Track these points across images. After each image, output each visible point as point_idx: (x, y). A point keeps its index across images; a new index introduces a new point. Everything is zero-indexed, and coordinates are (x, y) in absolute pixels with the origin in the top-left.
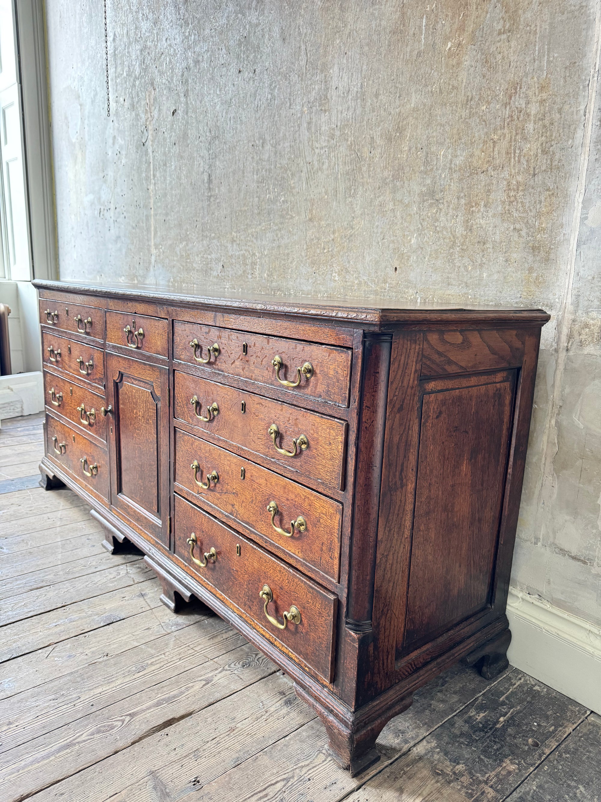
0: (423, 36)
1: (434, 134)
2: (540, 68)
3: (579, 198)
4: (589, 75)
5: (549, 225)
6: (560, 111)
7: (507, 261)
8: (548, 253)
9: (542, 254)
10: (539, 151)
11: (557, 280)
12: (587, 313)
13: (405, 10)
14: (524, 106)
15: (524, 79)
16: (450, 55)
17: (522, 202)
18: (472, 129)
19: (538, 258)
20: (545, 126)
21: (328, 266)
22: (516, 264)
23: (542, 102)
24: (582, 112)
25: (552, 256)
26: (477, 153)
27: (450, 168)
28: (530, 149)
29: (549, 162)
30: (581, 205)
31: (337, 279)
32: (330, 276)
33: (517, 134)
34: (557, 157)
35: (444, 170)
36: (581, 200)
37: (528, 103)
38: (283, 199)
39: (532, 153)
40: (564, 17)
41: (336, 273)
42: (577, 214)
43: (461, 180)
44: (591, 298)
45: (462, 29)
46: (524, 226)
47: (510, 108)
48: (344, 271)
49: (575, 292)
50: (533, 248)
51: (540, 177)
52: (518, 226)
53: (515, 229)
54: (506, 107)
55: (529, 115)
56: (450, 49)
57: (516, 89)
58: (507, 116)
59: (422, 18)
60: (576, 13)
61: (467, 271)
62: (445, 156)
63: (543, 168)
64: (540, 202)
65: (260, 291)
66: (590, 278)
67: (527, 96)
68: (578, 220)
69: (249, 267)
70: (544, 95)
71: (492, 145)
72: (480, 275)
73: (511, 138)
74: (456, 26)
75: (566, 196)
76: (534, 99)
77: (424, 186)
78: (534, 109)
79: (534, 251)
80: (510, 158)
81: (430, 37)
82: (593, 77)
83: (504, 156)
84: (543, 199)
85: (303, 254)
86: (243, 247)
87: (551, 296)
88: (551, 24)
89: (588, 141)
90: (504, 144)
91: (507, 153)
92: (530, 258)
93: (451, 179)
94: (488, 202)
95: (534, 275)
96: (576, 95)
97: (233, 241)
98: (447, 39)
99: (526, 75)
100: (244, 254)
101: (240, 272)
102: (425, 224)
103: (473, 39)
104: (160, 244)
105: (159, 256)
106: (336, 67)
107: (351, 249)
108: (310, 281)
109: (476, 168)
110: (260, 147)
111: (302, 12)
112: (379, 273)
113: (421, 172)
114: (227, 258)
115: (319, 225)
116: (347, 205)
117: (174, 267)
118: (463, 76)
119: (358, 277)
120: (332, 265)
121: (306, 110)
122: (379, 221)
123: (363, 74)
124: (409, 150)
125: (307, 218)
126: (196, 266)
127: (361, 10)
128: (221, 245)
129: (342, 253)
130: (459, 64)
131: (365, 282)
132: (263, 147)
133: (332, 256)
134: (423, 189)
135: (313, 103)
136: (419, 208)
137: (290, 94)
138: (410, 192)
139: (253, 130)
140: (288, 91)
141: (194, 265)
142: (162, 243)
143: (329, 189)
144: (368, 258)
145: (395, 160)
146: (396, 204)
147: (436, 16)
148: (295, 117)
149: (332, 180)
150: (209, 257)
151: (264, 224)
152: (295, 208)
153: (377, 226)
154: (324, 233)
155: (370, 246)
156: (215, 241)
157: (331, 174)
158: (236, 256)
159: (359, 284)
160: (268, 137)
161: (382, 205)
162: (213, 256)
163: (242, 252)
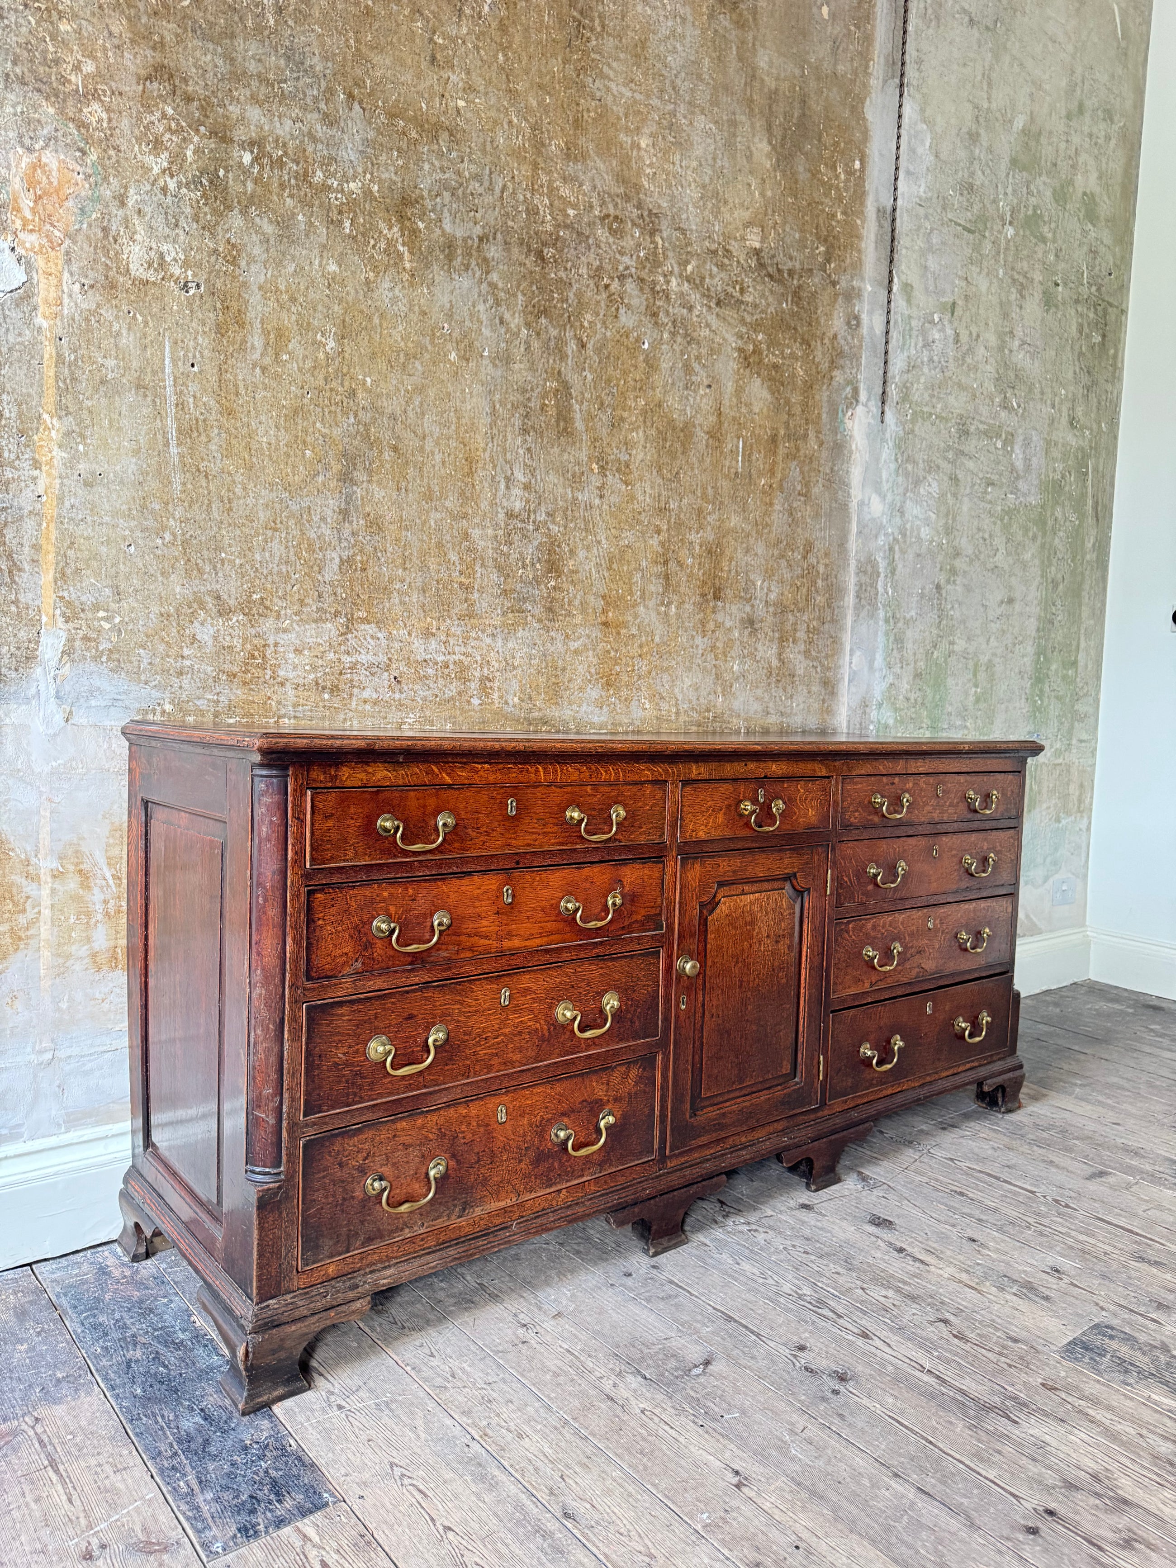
2: (825, 538)
23: (826, 565)
27: (767, 601)
38: (553, 583)
42: (847, 658)
43: (775, 614)
50: (825, 683)
55: (818, 572)
56: (763, 485)
59: (738, 439)
62: (762, 589)
69: (474, 685)
74: (767, 466)
75: (841, 644)
78: (821, 569)
81: (746, 464)
85: (593, 671)
90: (805, 591)
91: (807, 600)
96: (844, 569)
97: (428, 634)
100: (461, 662)
101: (448, 694)
102: (746, 651)
103: (781, 488)
104: (96, 607)
105: (86, 639)
106: (641, 433)
107: (667, 670)
108: (605, 709)
109: (785, 607)
110: (503, 486)
111: (586, 324)
112: (702, 700)
113: (741, 597)
114: (408, 665)
115: (618, 633)
116: (659, 614)
117: (180, 673)
118: (775, 516)
119: (677, 704)
120: (639, 689)
121: (595, 466)
122: (699, 640)
123: (678, 462)
124: (730, 571)
125: (599, 620)
126: (291, 675)
127: (673, 384)
128: (389, 637)
129: (654, 673)
130: (771, 504)
131: (685, 711)
132: (507, 487)
133: (639, 677)
134: (745, 616)
135: (607, 463)
136: (740, 634)
137: (565, 429)
138: (731, 615)
139: (485, 450)
140: (562, 424)
141: (281, 673)
142: (114, 606)
143: (634, 588)
144: (688, 682)
145: (715, 576)
146: (718, 626)
147: (751, 446)
148: (577, 468)
149: (637, 577)
150: (347, 659)
151: (510, 615)
152: (577, 602)
153: (697, 646)
154: (626, 645)
155: (690, 669)
156: (367, 627)
157: (635, 569)
158: (436, 663)
159: (677, 713)
160: (520, 476)
161: (703, 623)
162: (364, 658)
163: (456, 658)
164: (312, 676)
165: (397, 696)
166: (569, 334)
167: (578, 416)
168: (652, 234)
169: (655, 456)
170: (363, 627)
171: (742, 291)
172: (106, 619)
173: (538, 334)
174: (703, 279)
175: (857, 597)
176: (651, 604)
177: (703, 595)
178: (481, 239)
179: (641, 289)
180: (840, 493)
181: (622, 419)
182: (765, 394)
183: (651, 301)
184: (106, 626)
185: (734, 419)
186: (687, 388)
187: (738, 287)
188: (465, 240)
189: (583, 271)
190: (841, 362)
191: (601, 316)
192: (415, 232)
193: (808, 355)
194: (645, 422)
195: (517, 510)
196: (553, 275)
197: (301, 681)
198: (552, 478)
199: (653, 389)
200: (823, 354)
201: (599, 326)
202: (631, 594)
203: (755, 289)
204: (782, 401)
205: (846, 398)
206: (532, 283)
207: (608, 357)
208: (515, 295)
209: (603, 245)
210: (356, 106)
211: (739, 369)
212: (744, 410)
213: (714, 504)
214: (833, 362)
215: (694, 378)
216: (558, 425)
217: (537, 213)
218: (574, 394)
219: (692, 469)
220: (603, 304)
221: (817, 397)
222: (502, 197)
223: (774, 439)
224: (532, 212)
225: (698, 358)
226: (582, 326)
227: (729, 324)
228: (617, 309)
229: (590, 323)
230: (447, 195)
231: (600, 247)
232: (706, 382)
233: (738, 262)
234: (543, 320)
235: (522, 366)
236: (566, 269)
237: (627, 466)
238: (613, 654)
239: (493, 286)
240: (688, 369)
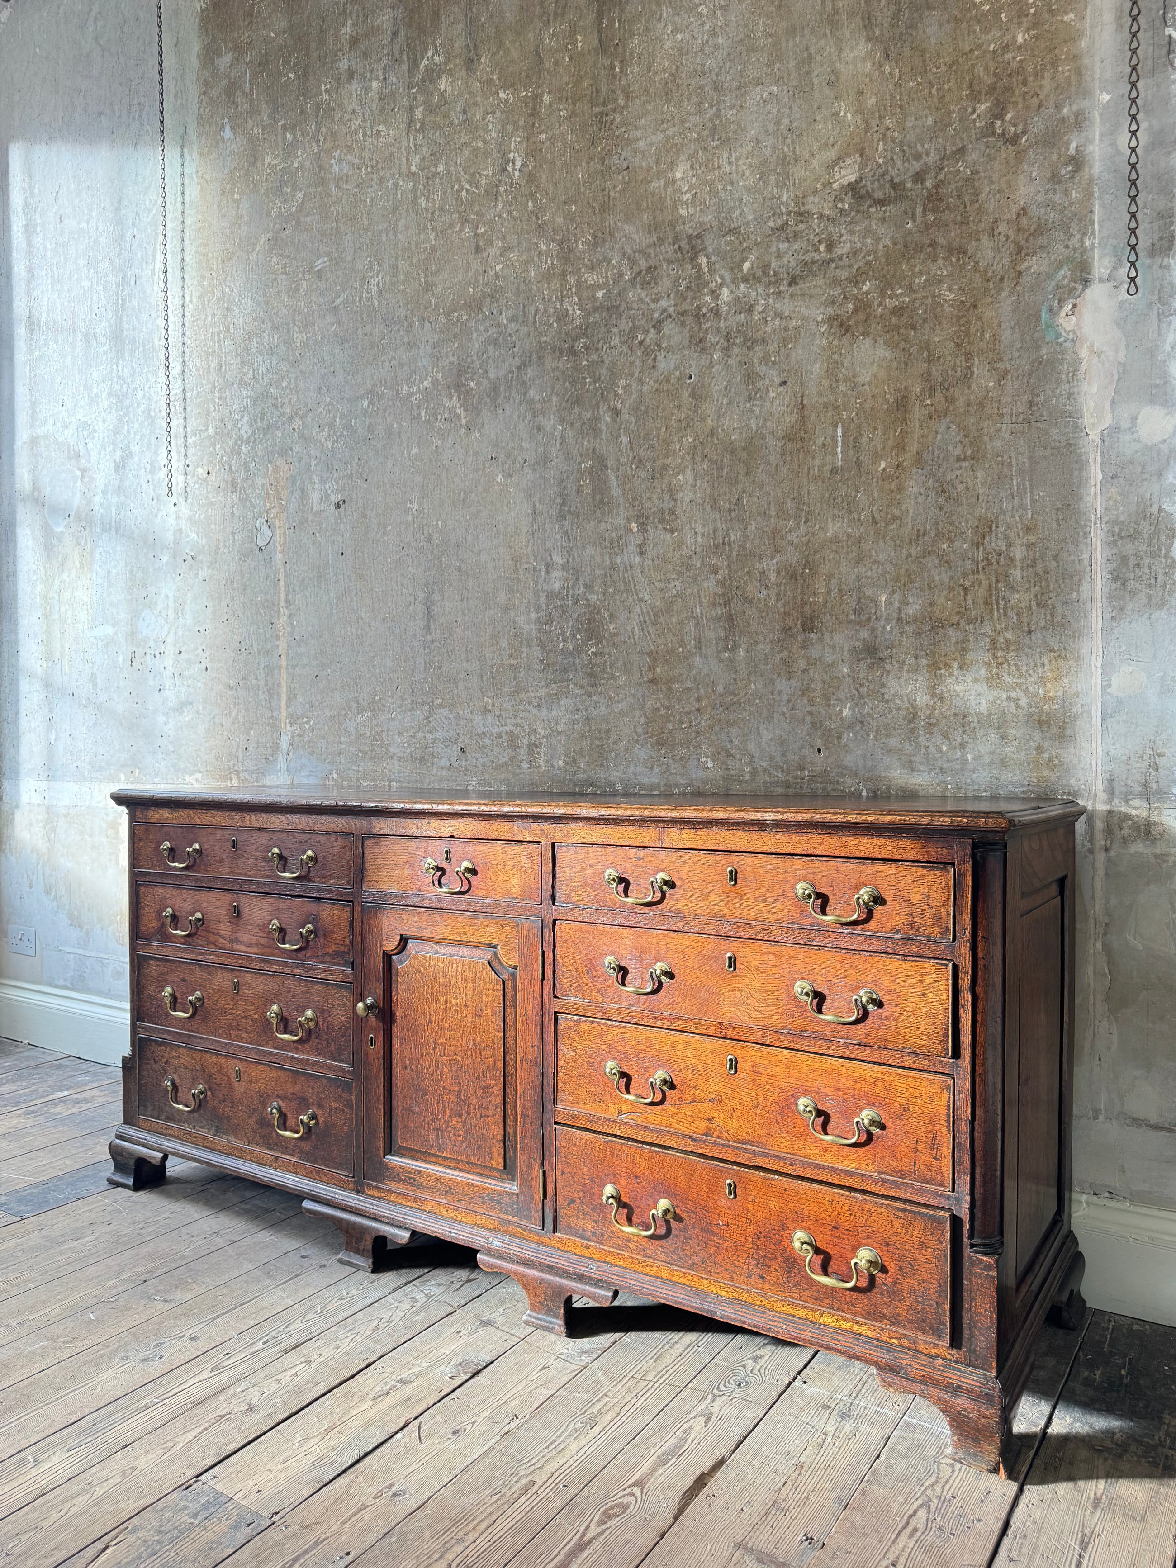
0: (839, 450)
1: (869, 574)
2: (1022, 506)
3: (1096, 662)
4: (1090, 521)
5: (1059, 694)
6: (1056, 558)
7: (1002, 738)
8: (1062, 727)
9: (1055, 730)
10: (1034, 603)
11: (1080, 761)
12: (1127, 801)
13: (806, 413)
14: (1004, 548)
15: (1001, 517)
16: (885, 477)
17: (1016, 665)
18: (929, 571)
19: (1048, 735)
20: (1037, 574)
21: (692, 748)
22: (1016, 743)
23: (1030, 546)
24: (1086, 562)
25: (1068, 732)
26: (941, 601)
27: (899, 619)
28: (1019, 601)
29: (1048, 617)
30: (1100, 671)
31: (710, 764)
32: (696, 762)
33: (998, 581)
34: (1059, 611)
35: (888, 620)
36: (1099, 664)
37: (1009, 545)
38: (593, 650)
39: (1023, 605)
40: (1048, 453)
41: (707, 757)
42: (1097, 680)
43: (918, 634)
44: (1129, 783)
45: (901, 447)
46: (1022, 694)
47: (984, 550)
48: (723, 753)
49: (1107, 776)
50: (1040, 722)
51: (1039, 635)
52: (1013, 695)
53: (1009, 698)
54: (978, 548)
55: (1012, 560)
56: (884, 470)
57: (990, 527)
58: (980, 558)
59: (836, 426)
60: (1064, 451)
61: (941, 752)
62: (889, 603)
63: (1042, 624)
64: (1043, 665)
65: (549, 787)
66: (1124, 758)
67: (1007, 537)
68: (1099, 688)
69: (523, 751)
70: (1032, 539)
71: (962, 592)
72: (962, 756)
73: (990, 585)
74: (890, 443)
75: (1078, 659)
76: (1018, 541)
77: (858, 640)
78: (1019, 553)
79: (1041, 726)
80: (992, 610)
81: (851, 452)
82: (1095, 523)
83: (982, 606)
84: (1046, 662)
85: (640, 730)
86: (508, 721)
87: (1073, 782)
88: (1030, 458)
89: (1099, 596)
90: (981, 592)
91: (986, 603)
92: (1037, 736)
93: (901, 633)
94: (964, 664)
95: (1046, 756)
96: (1076, 543)
97: (485, 711)
98: (877, 457)
99: (1004, 512)
100: (512, 731)
101: (502, 760)
102: (864, 690)
103: (919, 461)
104: (303, 716)
105: (299, 735)
106: (689, 472)
107: (734, 723)
108: (656, 770)
109: (940, 621)
110: (543, 573)
111: (620, 391)
112: (790, 757)
113: (851, 622)
114: (471, 738)
115: (670, 689)
116: (721, 661)
117: (340, 753)
118: (909, 505)
119: (751, 763)
120: (698, 746)
121: (634, 526)
122: (782, 685)
123: (740, 487)
124: (829, 592)
125: (646, 678)
126: (396, 751)
127: (730, 402)
128: (458, 718)
129: (717, 728)
130: (900, 489)
131: (765, 770)
132: (548, 572)
133: (698, 733)
134: (857, 644)
135: (647, 518)
136: (851, 669)
137: (601, 501)
138: (833, 647)
139: (527, 546)
140: (598, 497)
141: (391, 750)
142: (310, 714)
143: (687, 638)
144: (766, 735)
145: (804, 604)
146: (812, 663)
147: (859, 427)
148: (614, 534)
149: (690, 626)
150: (429, 736)
151: (554, 686)
152: (620, 664)
153: (780, 692)
154: (679, 700)
155: (769, 719)
156: (442, 710)
157: (688, 618)
158: (492, 735)
159: (754, 772)
160: (558, 559)
161: (787, 663)
162: (439, 734)
163: (508, 728)
164: (408, 751)
165: (463, 763)
166: (603, 407)
167: (615, 483)
168: (693, 259)
169: (708, 491)
170: (440, 711)
171: (830, 247)
172: (307, 722)
173: (572, 424)
174: (768, 265)
175: (1115, 579)
176: (710, 651)
177: (786, 630)
178: (519, 368)
179: (683, 324)
180: (1054, 431)
181: (665, 467)
182: (883, 353)
183: (696, 329)
184: (307, 726)
185: (826, 406)
186: (750, 399)
187: (822, 248)
188: (506, 376)
189: (616, 341)
190: (1042, 240)
191: (637, 374)
192: (468, 393)
193: (962, 267)
194: (693, 459)
195: (557, 590)
196: (585, 363)
197: (402, 755)
198: (589, 550)
199: (703, 420)
200: (997, 250)
201: (634, 386)
202: (682, 644)
203: (852, 232)
204: (914, 350)
205: (1058, 287)
206: (564, 382)
207: (646, 412)
208: (550, 400)
209: (635, 306)
210: (427, 325)
211: (830, 343)
212: (842, 387)
213: (797, 517)
214: (1019, 251)
215: (759, 384)
216: (594, 500)
217: (567, 315)
218: (609, 465)
219: (761, 487)
220: (638, 363)
221: (989, 314)
222: (535, 322)
223: (902, 404)
224: (563, 317)
225: (764, 360)
226: (616, 395)
227: (811, 297)
228: (655, 359)
229: (624, 388)
230: (491, 348)
231: (631, 309)
232: (777, 380)
233: (821, 216)
234: (576, 410)
235: (558, 460)
236: (597, 349)
237: (672, 512)
238: (663, 712)
239: (531, 402)
240: (750, 377)
